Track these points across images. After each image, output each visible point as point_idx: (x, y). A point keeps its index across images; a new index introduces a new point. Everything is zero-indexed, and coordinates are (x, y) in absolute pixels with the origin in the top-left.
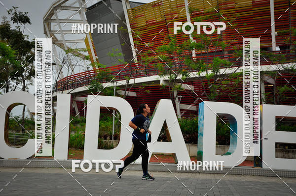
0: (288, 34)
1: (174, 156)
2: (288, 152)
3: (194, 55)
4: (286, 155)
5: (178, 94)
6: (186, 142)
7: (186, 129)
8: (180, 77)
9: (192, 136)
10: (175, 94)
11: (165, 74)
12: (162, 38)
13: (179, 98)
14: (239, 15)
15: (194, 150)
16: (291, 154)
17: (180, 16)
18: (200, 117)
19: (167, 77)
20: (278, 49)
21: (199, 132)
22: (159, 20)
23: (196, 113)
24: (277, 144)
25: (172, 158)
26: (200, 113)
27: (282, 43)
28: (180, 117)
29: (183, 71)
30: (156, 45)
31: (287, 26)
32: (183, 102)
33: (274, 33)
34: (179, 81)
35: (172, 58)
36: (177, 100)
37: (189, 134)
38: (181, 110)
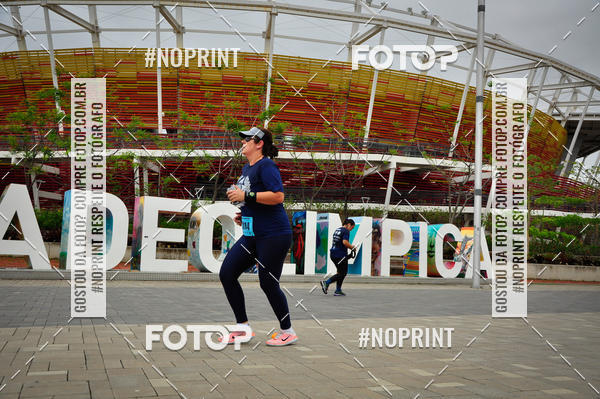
0: (176, 116)
1: (26, 258)
2: (170, 251)
3: (61, 129)
4: (168, 255)
5: (37, 178)
6: (45, 240)
7: (45, 223)
8: (40, 155)
9: (53, 231)
10: (33, 177)
11: (19, 150)
12: (16, 103)
13: (38, 183)
14: (120, 86)
15: (56, 250)
16: (173, 254)
17: (44, 77)
18: (66, 209)
19: (21, 155)
20: (165, 132)
21: (63, 228)
22: (13, 77)
23: (61, 203)
24: (158, 242)
25: (25, 260)
26: (66, 204)
27: (169, 125)
28: (38, 207)
29: (45, 148)
30: (7, 111)
31: (175, 107)
32: (43, 188)
33: (161, 114)
34: (40, 161)
35: (30, 130)
36: (35, 185)
37: (49, 229)
38: (40, 198)
